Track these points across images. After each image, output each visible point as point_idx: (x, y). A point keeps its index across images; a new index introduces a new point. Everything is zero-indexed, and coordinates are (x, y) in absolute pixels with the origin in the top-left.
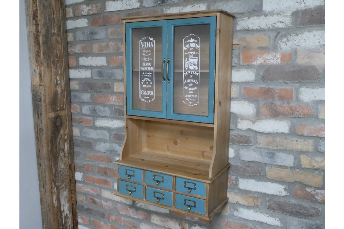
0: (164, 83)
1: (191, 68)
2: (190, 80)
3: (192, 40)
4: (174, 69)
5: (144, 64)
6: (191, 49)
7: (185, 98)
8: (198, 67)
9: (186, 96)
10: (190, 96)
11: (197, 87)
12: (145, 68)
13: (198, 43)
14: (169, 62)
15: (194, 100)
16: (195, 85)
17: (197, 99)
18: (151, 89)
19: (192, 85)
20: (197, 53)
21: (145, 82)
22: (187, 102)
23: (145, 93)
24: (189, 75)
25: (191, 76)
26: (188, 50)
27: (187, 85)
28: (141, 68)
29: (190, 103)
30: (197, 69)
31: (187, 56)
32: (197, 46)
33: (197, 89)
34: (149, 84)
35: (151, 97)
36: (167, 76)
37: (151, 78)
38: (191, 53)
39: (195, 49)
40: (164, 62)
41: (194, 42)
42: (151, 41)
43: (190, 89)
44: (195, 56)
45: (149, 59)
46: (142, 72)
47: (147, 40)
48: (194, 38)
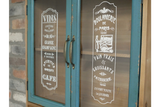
0: (68, 69)
1: (104, 49)
2: (101, 68)
3: (105, 10)
4: (81, 50)
5: (46, 42)
6: (104, 23)
7: (95, 91)
8: (113, 49)
9: (96, 88)
10: (101, 89)
11: (112, 78)
12: (48, 48)
13: (113, 15)
14: (73, 41)
15: (107, 96)
16: (108, 74)
17: (111, 94)
18: (53, 74)
19: (104, 74)
20: (112, 29)
21: (47, 64)
22: (97, 97)
23: (47, 79)
24: (101, 60)
25: (103, 62)
26: (100, 24)
27: (97, 73)
28: (43, 48)
29: (102, 99)
30: (111, 51)
31: (99, 33)
32: (113, 19)
33: (112, 81)
34: (51, 68)
35: (53, 84)
36: (72, 59)
37: (54, 61)
38: (104, 28)
39: (109, 23)
40: (68, 40)
41: (108, 13)
42: (54, 13)
43: (101, 79)
44: (109, 32)
45: (51, 36)
46: (44, 52)
47: (50, 13)
48: (108, 6)
